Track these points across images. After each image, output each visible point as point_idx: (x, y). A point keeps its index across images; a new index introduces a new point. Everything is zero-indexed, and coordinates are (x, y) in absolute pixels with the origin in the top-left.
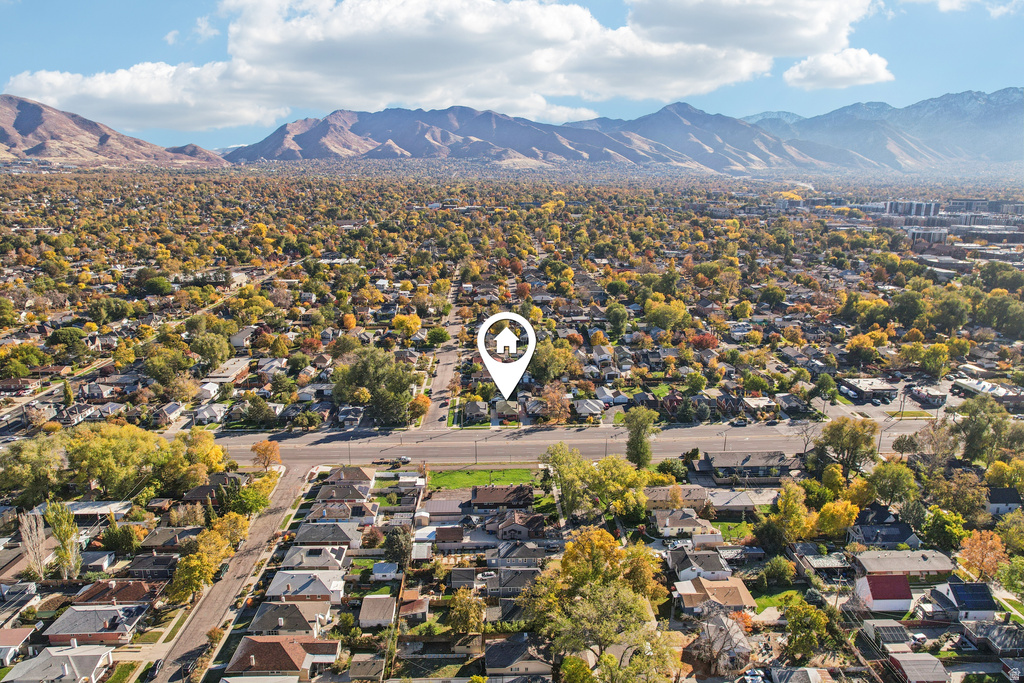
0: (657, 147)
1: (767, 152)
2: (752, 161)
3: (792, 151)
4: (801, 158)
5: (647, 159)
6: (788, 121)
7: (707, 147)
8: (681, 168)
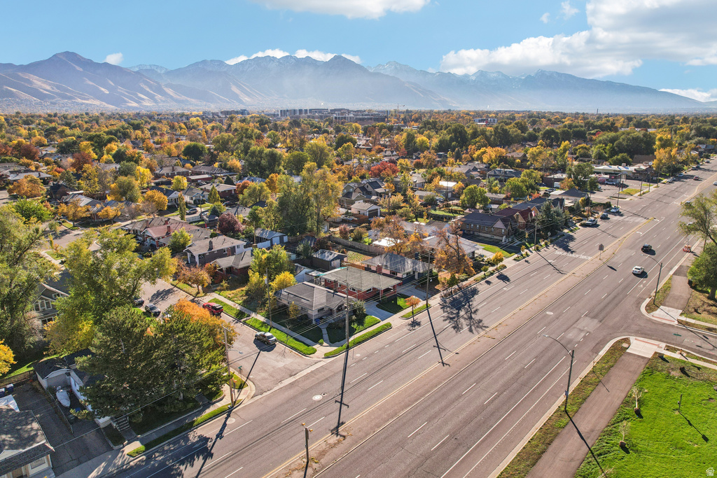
0: (58, 87)
1: (152, 92)
2: (143, 99)
3: (170, 92)
4: (179, 97)
5: (54, 98)
6: (159, 71)
7: (103, 89)
8: (87, 104)
